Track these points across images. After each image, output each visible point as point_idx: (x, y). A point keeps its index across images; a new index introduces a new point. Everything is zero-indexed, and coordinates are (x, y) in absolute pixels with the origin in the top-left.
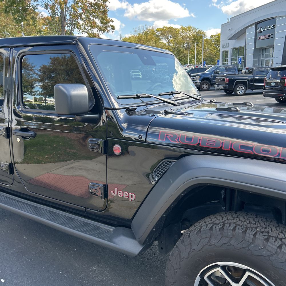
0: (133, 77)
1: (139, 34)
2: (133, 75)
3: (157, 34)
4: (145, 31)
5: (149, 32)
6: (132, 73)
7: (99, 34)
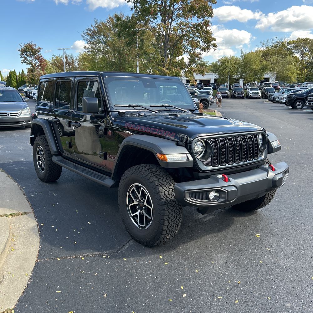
0: (250, 95)
1: (267, 48)
2: (250, 93)
3: (289, 47)
4: (274, 44)
5: (278, 46)
6: (250, 91)
7: (201, 54)
